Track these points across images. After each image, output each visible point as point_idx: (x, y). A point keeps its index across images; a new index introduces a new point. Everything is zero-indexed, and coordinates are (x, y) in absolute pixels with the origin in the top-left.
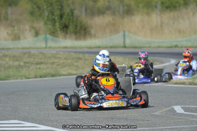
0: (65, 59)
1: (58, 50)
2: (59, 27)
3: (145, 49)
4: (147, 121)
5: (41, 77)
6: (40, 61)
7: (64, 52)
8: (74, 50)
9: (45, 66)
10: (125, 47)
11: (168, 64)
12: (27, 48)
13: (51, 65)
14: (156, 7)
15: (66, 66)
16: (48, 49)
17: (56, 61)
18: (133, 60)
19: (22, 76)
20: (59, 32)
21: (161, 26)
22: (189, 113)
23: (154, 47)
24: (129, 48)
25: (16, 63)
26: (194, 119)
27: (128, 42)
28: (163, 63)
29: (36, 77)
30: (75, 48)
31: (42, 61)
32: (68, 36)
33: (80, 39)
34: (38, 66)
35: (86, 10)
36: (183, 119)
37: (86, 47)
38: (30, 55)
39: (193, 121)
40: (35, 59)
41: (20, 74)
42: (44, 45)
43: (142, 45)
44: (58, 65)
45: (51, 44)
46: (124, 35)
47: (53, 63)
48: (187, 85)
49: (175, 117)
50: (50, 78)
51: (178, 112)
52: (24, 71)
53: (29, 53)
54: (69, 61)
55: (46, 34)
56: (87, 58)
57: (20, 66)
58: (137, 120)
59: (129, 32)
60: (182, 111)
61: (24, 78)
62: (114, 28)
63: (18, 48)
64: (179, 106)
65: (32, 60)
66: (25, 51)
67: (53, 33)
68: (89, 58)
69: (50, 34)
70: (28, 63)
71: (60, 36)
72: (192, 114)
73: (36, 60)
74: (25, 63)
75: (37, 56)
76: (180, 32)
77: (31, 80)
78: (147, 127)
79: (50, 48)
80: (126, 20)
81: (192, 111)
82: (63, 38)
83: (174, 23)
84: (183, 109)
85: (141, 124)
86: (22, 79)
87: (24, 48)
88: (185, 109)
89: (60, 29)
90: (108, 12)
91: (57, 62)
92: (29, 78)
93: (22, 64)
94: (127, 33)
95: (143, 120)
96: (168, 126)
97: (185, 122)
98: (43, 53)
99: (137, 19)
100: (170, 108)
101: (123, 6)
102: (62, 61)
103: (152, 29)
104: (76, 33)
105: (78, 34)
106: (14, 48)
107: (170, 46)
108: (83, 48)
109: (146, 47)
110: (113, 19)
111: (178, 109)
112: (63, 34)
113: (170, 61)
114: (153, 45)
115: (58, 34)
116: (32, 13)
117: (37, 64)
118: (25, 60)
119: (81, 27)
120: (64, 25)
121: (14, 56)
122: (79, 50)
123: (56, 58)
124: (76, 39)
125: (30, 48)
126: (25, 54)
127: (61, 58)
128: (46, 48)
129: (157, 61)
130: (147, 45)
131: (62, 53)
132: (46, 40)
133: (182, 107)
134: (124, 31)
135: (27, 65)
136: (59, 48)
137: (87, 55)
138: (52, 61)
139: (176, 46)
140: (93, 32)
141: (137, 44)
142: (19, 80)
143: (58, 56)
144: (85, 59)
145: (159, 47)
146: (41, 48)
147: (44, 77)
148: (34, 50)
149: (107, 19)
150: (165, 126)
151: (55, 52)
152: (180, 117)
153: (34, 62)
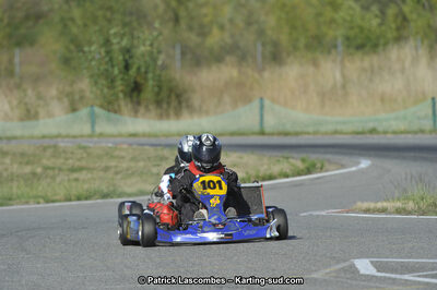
0: (134, 159)
1: (118, 140)
2: (123, 91)
3: (307, 136)
5: (79, 199)
6: (77, 164)
7: (130, 145)
8: (153, 140)
9: (89, 176)
10: (262, 133)
11: (354, 169)
12: (51, 137)
13: (101, 174)
14: (335, 47)
15: (133, 174)
16: (96, 139)
17: (113, 163)
18: (279, 161)
19: (37, 197)
20: (122, 103)
21: (344, 87)
22: (387, 275)
23: (326, 133)
25: (28, 169)
26: (396, 288)
27: (270, 122)
28: (343, 166)
29: (68, 199)
30: (156, 136)
31: (84, 163)
32: (142, 110)
33: (168, 116)
34: (74, 176)
35: (183, 54)
36: (371, 287)
38: (56, 152)
40: (67, 159)
41: (35, 192)
42: (87, 129)
43: (298, 129)
44: (117, 173)
45: (104, 127)
46: (262, 107)
47: (106, 169)
48: (390, 213)
49: (354, 283)
50: (99, 201)
51: (362, 272)
52: (42, 187)
53: (55, 146)
54: (141, 164)
55: (92, 106)
57: (34, 174)
59: (274, 100)
60: (372, 271)
61: (41, 200)
62: (241, 93)
63: (32, 137)
64: (367, 261)
65: (60, 162)
66: (46, 142)
67: (110, 106)
69: (102, 106)
70: (53, 169)
71: (124, 109)
72: (393, 276)
73: (70, 161)
74: (46, 168)
75: (72, 153)
76: (382, 100)
77: (57, 204)
79: (101, 135)
80: (266, 74)
81: (393, 270)
82: (130, 116)
83: (371, 80)
84: (376, 267)
86: (39, 203)
87: (44, 137)
88: (379, 267)
89: (125, 95)
90: (228, 58)
91: (116, 167)
92: (53, 201)
93: (39, 170)
94: (267, 103)
98: (84, 148)
99: (292, 71)
100: (347, 263)
101: (263, 45)
102: (125, 165)
103: (323, 96)
104: (158, 103)
105: (165, 106)
106: (22, 137)
107: (360, 130)
109: (308, 133)
110: (240, 73)
111: (364, 266)
112: (130, 106)
113: (359, 163)
114: (323, 129)
115: (119, 106)
116: (66, 61)
117: (73, 170)
118: (45, 162)
119: (171, 90)
120: (132, 84)
121: (23, 154)
122: (163, 140)
123: (112, 157)
124: (161, 117)
125: (58, 136)
126: (45, 149)
127: (123, 157)
128: (91, 136)
129: (329, 161)
130: (311, 129)
131: (125, 146)
132: (93, 119)
133: (372, 262)
134: (262, 99)
135: (50, 172)
136: (120, 135)
138: (103, 165)
139: (373, 131)
140: (196, 101)
141: (288, 128)
142: (32, 206)
143: (117, 153)
145: (336, 132)
146: (82, 136)
147: (86, 199)
148: (66, 140)
149: (227, 72)
151: (110, 145)
152: (366, 283)
153: (65, 167)
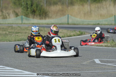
1: (29, 25)
2: (30, 12)
3: (80, 25)
4: (78, 67)
5: (18, 41)
6: (18, 31)
9: (21, 34)
10: (68, 24)
12: (11, 24)
13: (24, 34)
14: (88, 1)
16: (23, 25)
18: (73, 32)
19: (7, 40)
20: (30, 15)
21: (90, 12)
22: (104, 64)
23: (85, 24)
24: (71, 24)
25: (4, 32)
26: (106, 67)
27: (70, 21)
28: (90, 34)
29: (15, 41)
30: (39, 24)
31: (19, 31)
32: (35, 17)
33: (42, 19)
34: (17, 34)
35: (46, 2)
36: (99, 67)
37: (45, 24)
38: (12, 28)
39: (105, 68)
40: (15, 30)
41: (6, 39)
42: (20, 22)
43: (78, 23)
45: (25, 21)
46: (68, 17)
47: (26, 33)
48: (103, 47)
49: (95, 65)
51: (96, 63)
52: (8, 37)
53: (12, 26)
55: (22, 16)
56: (46, 30)
57: (6, 34)
58: (72, 67)
59: (71, 15)
60: (99, 62)
61: (8, 41)
62: (62, 13)
63: (5, 24)
64: (98, 59)
65: (13, 30)
67: (27, 15)
68: (47, 30)
69: (24, 16)
70: (11, 32)
71: (31, 17)
72: (105, 64)
73: (16, 31)
74: (9, 32)
75: (16, 28)
76: (101, 15)
77: (12, 42)
78: (78, 71)
79: (24, 23)
80: (69, 8)
81: (105, 62)
82: (32, 18)
83: (98, 10)
84: (100, 61)
85: (75, 69)
86: (7, 42)
87: (9, 24)
88: (101, 61)
90: (59, 3)
91: (28, 32)
92: (11, 41)
93: (7, 33)
94: (70, 16)
95: (76, 67)
96: (90, 71)
97: (101, 68)
98: (20, 27)
99: (76, 7)
100: (92, 60)
103: (85, 14)
104: (40, 15)
105: (42, 16)
106: (3, 24)
107: (95, 24)
108: (44, 24)
109: (81, 24)
110: (62, 7)
111: (97, 61)
112: (32, 16)
115: (29, 15)
116: (15, 3)
117: (17, 33)
118: (9, 30)
119: (43, 12)
120: (33, 10)
121: (3, 28)
122: (41, 25)
123: (27, 30)
124: (40, 19)
125: (13, 24)
126: (9, 27)
128: (22, 24)
129: (87, 32)
130: (81, 23)
131: (31, 27)
132: (22, 19)
133: (99, 60)
134: (68, 15)
135: (11, 33)
136: (29, 24)
137: (46, 28)
139: (98, 24)
140: (50, 15)
141: (75, 23)
142: (5, 42)
143: (28, 28)
144: (45, 31)
145: (88, 24)
146: (19, 24)
147: (20, 41)
148: (15, 24)
149: (58, 7)
150: (88, 71)
151: (27, 26)
152: (98, 66)
153: (14, 32)
